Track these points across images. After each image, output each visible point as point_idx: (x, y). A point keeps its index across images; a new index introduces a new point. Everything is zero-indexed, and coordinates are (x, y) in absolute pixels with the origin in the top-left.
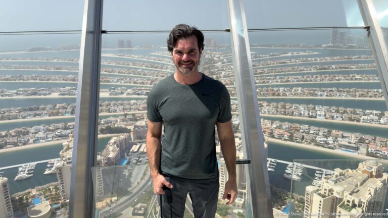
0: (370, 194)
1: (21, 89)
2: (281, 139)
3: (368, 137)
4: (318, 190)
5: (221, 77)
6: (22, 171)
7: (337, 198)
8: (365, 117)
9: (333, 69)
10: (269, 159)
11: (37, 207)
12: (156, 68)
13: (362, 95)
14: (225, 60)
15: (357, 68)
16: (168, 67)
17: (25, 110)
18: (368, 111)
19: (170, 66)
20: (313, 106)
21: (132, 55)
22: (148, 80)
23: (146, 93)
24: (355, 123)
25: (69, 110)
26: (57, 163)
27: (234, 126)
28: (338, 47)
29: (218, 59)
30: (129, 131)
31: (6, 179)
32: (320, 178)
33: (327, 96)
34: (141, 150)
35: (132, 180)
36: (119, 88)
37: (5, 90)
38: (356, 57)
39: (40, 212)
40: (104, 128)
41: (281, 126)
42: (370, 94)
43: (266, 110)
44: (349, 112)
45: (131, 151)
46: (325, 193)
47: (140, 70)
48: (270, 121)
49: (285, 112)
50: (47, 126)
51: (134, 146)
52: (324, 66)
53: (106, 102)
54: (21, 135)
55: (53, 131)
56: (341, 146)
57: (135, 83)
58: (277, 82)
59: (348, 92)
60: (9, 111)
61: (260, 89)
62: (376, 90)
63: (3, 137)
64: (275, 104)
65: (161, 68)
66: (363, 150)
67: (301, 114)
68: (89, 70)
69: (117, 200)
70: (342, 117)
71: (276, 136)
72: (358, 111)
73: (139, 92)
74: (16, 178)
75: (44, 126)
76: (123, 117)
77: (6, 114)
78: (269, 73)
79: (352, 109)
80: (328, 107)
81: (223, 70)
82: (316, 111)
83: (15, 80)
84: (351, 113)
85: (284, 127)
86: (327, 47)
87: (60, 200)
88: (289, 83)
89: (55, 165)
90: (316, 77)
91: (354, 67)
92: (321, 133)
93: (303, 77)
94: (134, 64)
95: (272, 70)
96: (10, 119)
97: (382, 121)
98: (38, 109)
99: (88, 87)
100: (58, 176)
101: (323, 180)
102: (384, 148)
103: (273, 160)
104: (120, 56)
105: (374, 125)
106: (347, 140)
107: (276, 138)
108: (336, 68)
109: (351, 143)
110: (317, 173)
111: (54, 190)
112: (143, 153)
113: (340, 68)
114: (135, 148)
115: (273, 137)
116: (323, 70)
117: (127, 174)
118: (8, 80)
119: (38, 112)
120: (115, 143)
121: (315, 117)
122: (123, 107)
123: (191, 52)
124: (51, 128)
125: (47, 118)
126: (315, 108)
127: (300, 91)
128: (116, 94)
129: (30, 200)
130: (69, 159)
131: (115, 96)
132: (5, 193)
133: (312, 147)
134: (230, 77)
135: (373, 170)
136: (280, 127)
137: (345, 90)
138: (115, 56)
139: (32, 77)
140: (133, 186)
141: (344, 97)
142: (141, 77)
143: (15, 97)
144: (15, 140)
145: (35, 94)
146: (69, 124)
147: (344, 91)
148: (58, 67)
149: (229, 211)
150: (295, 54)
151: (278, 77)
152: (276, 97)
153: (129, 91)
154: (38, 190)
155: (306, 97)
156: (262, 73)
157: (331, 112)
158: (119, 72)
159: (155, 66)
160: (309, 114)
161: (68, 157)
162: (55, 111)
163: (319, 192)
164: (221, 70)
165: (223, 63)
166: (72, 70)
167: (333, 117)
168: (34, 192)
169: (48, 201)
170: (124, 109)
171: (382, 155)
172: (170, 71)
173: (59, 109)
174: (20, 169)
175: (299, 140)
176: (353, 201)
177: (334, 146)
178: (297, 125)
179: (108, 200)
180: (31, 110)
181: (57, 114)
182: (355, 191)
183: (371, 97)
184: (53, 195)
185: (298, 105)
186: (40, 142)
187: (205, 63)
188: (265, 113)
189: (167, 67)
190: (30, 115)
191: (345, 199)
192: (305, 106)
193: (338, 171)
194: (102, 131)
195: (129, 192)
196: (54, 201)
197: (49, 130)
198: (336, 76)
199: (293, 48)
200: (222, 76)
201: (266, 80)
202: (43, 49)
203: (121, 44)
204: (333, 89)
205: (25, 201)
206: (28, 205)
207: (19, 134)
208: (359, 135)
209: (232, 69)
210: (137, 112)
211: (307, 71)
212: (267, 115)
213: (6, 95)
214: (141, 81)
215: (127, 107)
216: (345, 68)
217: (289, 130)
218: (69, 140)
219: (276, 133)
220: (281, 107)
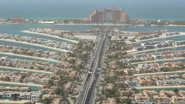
5: (136, 72)
12: (31, 54)
14: (143, 45)
16: (51, 53)
19: (54, 53)
22: (17, 74)
23: (12, 95)
29: (130, 43)
47: (3, 58)
65: (39, 56)
81: (139, 61)
159: (29, 51)
164: (137, 61)
172: (53, 60)
187: (110, 48)
189: (48, 54)
209: (153, 59)
214: (4, 76)
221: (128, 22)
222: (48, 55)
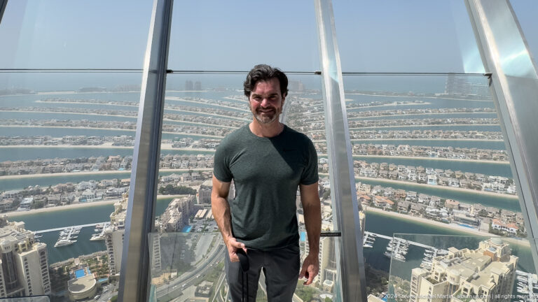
0: (493, 281)
1: (69, 137)
2: (383, 209)
3: (492, 210)
4: (427, 274)
5: (310, 129)
6: (64, 236)
7: (451, 285)
8: (488, 185)
9: (448, 123)
10: (367, 233)
11: (80, 281)
12: (231, 115)
13: (484, 157)
14: (316, 108)
15: (478, 123)
16: (245, 114)
17: (71, 162)
18: (491, 177)
19: (247, 114)
20: (423, 169)
21: (202, 99)
22: (219, 130)
24: (475, 191)
25: (124, 163)
26: (106, 228)
27: (325, 191)
28: (455, 96)
29: (306, 107)
30: (194, 192)
31: (44, 245)
32: (430, 259)
33: (440, 156)
34: (209, 216)
35: (196, 252)
36: (184, 139)
37: (49, 137)
38: (478, 109)
39: (82, 287)
40: (165, 187)
41: (382, 192)
42: (494, 156)
43: (365, 172)
44: (468, 178)
45: (196, 216)
46: (436, 278)
47: (210, 118)
48: (369, 186)
49: (388, 175)
50: (97, 183)
51: (200, 211)
52: (437, 120)
53: (168, 156)
54: (65, 192)
55: (103, 188)
56: (457, 220)
57: (204, 133)
58: (380, 137)
59: (467, 152)
60: (52, 163)
61: (358, 145)
62: (502, 151)
63: (44, 193)
64: (376, 165)
65: (236, 116)
66: (485, 225)
67: (407, 178)
68: (150, 116)
69: (177, 276)
70: (459, 184)
71: (376, 205)
72: (479, 176)
73: (208, 144)
74: (56, 244)
75: (93, 182)
76: (188, 175)
77: (49, 166)
78: (369, 126)
79: (472, 174)
80: (441, 171)
81: (312, 121)
82: (427, 175)
83: (62, 126)
84: (470, 179)
85: (386, 193)
86: (441, 96)
87: (107, 273)
88: (393, 139)
89: (104, 230)
90: (428, 133)
91: (474, 122)
92: (432, 203)
93: (411, 133)
94: (203, 110)
95: (373, 122)
96: (53, 172)
97: (509, 190)
98: (86, 161)
99: (148, 137)
100: (107, 244)
101: (434, 262)
102: (512, 224)
103: (371, 234)
104: (186, 99)
105: (499, 194)
106: (465, 212)
107: (376, 207)
108: (452, 123)
109: (469, 216)
110: (426, 253)
111: (101, 260)
112: (210, 220)
113: (457, 123)
114: (201, 213)
115: (372, 205)
116: (436, 125)
117: (190, 245)
118: (53, 125)
119: (87, 165)
120: (176, 206)
121: (426, 182)
122: (187, 162)
123: (271, 97)
124: (101, 185)
125: (96, 172)
126: (425, 171)
127: (406, 149)
128: (180, 146)
129: (71, 272)
130: (121, 223)
131: (179, 149)
132: (42, 261)
133: (420, 219)
134: (321, 129)
135: (497, 251)
136: (381, 194)
137: (463, 149)
138: (181, 100)
139: (83, 122)
140: (197, 259)
141: (461, 158)
142: (210, 126)
143: (60, 146)
144: (58, 197)
145: (84, 142)
146: (123, 181)
147: (462, 151)
148: (112, 111)
149: (315, 296)
150: (402, 104)
151: (380, 132)
152: (377, 156)
153: (196, 142)
154: (83, 260)
155: (414, 157)
156: (361, 126)
157: (445, 176)
158: (184, 120)
159: (229, 113)
160: (417, 178)
161: (120, 220)
162: (106, 164)
163: (429, 276)
165: (313, 112)
166: (129, 115)
167: (447, 184)
168: (77, 262)
169: (93, 274)
170: (189, 165)
171: (509, 232)
172: (246, 119)
173: (111, 162)
174: (62, 233)
175: (405, 210)
176: (471, 290)
177: (449, 219)
178: (402, 192)
179: (166, 276)
180: (78, 161)
181: (109, 168)
182: (475, 276)
183: (495, 159)
184: (99, 267)
185: (404, 167)
186: (87, 202)
188: (363, 175)
190: (76, 168)
191: (462, 287)
192: (413, 168)
193: (453, 251)
194: (163, 191)
195: (192, 266)
196: (101, 274)
197: (99, 188)
198: (451, 133)
199: (398, 96)
200: (311, 127)
201: (365, 135)
202: (96, 89)
203: (189, 85)
204: (448, 148)
205: (66, 273)
206: (68, 278)
207: (62, 191)
208: (480, 207)
210: (205, 169)
211: (417, 126)
212: (365, 178)
213: (50, 143)
214: (210, 131)
215: (193, 162)
216: (464, 123)
217: (391, 197)
218: (122, 200)
219: (377, 200)
220: (383, 169)
221: (304, 91)
222: (243, 116)
